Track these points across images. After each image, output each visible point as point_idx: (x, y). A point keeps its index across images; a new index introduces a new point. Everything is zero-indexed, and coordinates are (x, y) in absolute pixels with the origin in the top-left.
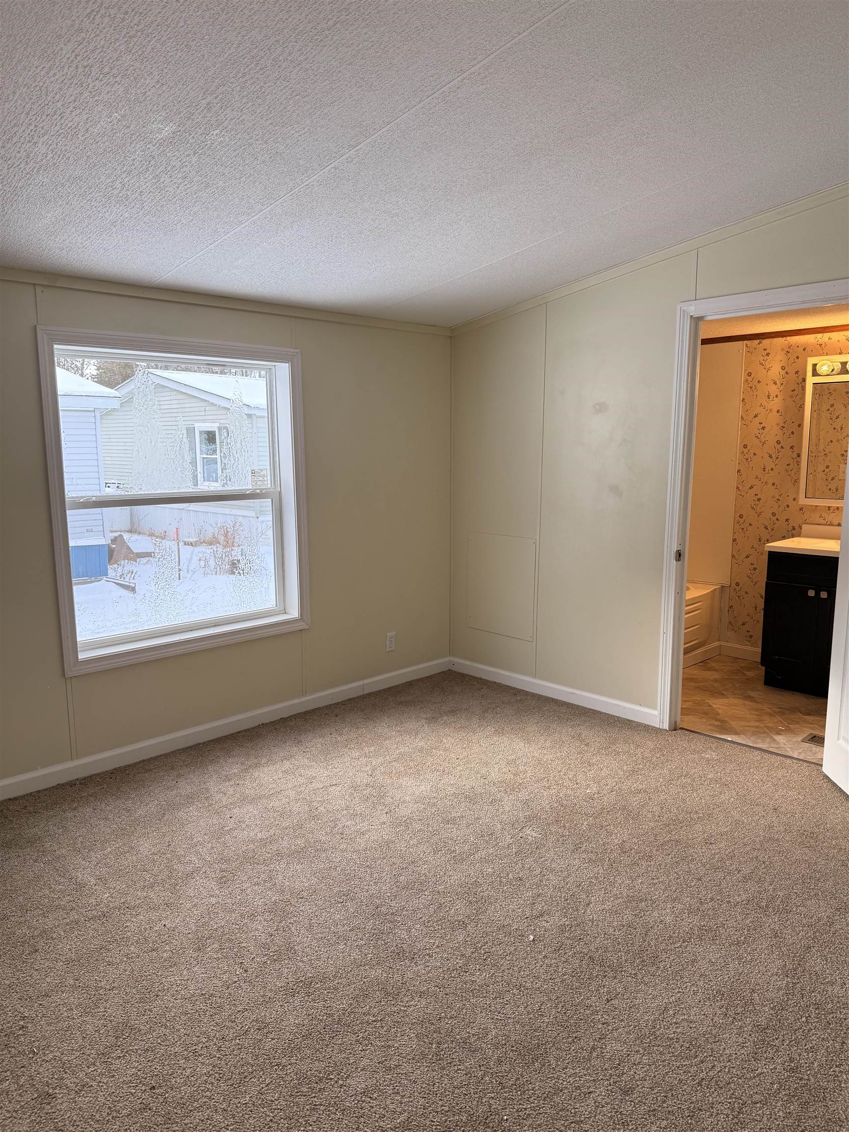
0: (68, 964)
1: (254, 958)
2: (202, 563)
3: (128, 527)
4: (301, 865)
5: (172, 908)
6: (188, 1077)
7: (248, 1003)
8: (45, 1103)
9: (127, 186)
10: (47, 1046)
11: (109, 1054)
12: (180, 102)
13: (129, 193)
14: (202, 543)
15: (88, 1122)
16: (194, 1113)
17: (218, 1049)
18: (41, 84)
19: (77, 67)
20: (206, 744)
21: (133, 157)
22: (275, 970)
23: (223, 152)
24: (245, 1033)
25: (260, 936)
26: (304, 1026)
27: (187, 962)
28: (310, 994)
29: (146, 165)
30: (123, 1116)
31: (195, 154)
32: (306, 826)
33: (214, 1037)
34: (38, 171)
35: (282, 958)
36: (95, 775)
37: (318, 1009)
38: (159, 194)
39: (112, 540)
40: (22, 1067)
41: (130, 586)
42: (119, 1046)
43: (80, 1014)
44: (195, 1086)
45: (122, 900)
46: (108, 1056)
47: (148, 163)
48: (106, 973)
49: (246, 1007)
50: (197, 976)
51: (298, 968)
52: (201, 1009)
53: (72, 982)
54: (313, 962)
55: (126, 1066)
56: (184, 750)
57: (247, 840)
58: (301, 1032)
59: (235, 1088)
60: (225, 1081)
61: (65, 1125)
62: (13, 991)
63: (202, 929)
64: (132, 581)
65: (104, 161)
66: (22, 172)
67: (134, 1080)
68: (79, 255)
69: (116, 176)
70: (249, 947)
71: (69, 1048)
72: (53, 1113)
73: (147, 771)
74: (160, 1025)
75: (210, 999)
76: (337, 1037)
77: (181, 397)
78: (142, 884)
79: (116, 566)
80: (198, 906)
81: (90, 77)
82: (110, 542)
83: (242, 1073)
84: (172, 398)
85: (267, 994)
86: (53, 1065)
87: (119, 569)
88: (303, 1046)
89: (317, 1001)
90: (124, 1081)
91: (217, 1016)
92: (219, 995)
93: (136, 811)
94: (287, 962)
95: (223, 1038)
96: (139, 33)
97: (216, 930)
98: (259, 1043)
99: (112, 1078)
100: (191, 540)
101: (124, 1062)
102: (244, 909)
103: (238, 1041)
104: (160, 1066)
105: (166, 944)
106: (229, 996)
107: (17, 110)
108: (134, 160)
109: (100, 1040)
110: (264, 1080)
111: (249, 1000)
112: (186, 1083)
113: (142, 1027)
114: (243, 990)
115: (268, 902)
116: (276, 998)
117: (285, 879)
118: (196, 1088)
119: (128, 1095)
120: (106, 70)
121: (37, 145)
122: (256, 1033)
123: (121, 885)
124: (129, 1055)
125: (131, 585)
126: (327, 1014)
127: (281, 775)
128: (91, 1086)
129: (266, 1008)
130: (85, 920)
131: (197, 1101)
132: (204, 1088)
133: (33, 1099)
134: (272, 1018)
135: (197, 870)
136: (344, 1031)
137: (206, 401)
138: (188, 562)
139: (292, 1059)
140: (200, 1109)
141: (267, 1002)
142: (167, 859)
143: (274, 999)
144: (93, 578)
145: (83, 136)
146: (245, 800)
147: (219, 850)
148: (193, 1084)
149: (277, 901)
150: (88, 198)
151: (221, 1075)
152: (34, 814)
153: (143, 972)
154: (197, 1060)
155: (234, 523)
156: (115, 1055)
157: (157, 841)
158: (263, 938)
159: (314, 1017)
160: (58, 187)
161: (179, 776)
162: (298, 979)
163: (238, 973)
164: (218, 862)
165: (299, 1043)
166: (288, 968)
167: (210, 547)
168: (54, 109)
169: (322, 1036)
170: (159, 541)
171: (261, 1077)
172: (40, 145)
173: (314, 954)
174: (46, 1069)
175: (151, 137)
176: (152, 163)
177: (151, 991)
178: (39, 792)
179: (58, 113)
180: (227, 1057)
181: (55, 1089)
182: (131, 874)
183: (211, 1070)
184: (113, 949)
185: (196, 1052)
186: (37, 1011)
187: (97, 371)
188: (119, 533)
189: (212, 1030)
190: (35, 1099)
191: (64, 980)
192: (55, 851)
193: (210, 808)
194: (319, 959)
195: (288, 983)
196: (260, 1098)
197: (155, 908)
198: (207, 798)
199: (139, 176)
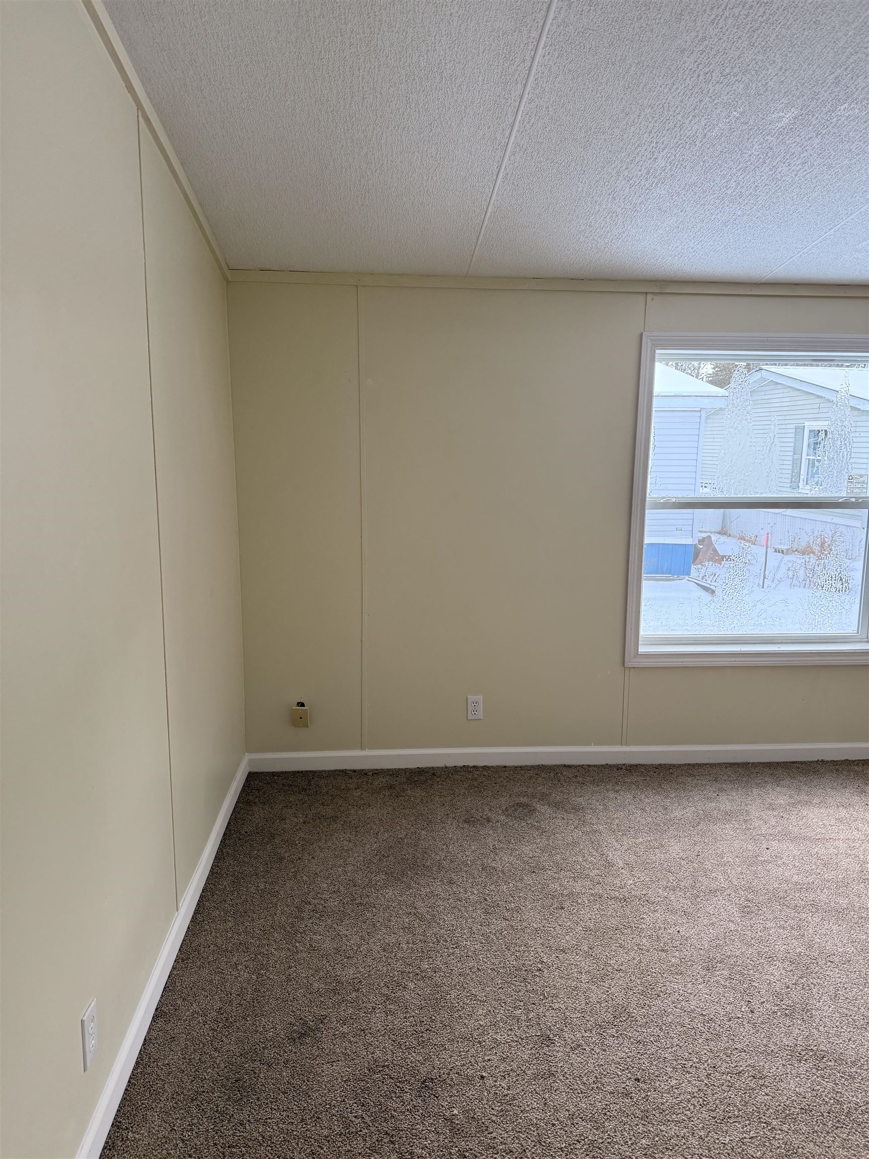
0: (586, 931)
1: (764, 1002)
2: (791, 574)
3: (718, 529)
4: (838, 926)
5: (689, 918)
6: (672, 1087)
7: (748, 1045)
8: (545, 1044)
9: (741, 183)
10: (555, 995)
11: (605, 1028)
12: (803, 84)
13: (743, 190)
14: (794, 552)
15: (576, 1080)
16: (671, 1124)
17: (707, 1076)
18: (664, 101)
19: (698, 76)
20: (755, 765)
21: (750, 153)
22: (785, 1026)
23: (850, 127)
24: (739, 1073)
25: (775, 982)
26: (805, 1098)
27: (693, 976)
28: (820, 1068)
29: (762, 158)
30: (606, 1091)
31: (817, 135)
32: (852, 887)
33: (706, 1061)
34: (657, 184)
35: (795, 1016)
36: (641, 765)
37: (825, 1089)
38: (775, 186)
39: (699, 541)
40: (533, 1004)
41: (711, 589)
42: (615, 1026)
43: (588, 981)
44: (678, 1099)
45: (644, 892)
46: (604, 1030)
47: (765, 155)
48: (617, 953)
49: (745, 1049)
50: (700, 995)
51: (811, 1035)
52: (698, 1028)
53: (586, 949)
54: (830, 1035)
55: (618, 1047)
56: (732, 765)
57: (781, 878)
58: (801, 1104)
59: (716, 1122)
60: (708, 1110)
61: (557, 1071)
62: (538, 935)
63: (715, 950)
64: (713, 583)
65: (720, 162)
66: (642, 188)
67: (622, 1064)
68: (690, 259)
69: (731, 175)
70: (761, 989)
71: (573, 1006)
72: (550, 1056)
73: (690, 775)
74: (655, 1024)
75: (709, 1023)
76: (842, 1130)
77: (797, 393)
78: (665, 883)
79: (700, 566)
80: (716, 926)
81: (711, 83)
82: (697, 543)
83: (727, 1111)
84: (785, 395)
85: (769, 1046)
86: (557, 1015)
87: (702, 570)
88: (799, 1118)
89: (827, 1080)
90: (613, 1060)
91: (712, 1043)
92: (719, 1023)
93: (672, 812)
94: (800, 1023)
95: (714, 1067)
96: (763, 24)
97: (729, 957)
98: (751, 1091)
99: (603, 1051)
100: (784, 547)
101: (617, 1042)
102: (763, 947)
103: (729, 1078)
104: (648, 1063)
105: (677, 950)
106: (729, 1029)
107: (641, 131)
108: (750, 155)
109: (600, 1012)
110: (748, 1130)
111: (749, 1042)
112: (669, 1092)
113: (639, 1019)
114: (745, 1030)
115: (791, 951)
116: (779, 1054)
117: (816, 935)
118: (678, 1102)
119: (614, 1074)
120: (727, 71)
121: (657, 160)
122: (750, 1079)
123: (645, 877)
124: (622, 1038)
125: (712, 587)
126: (834, 1099)
127: (833, 822)
128: (585, 1049)
129: (767, 1059)
130: (608, 898)
131: (676, 1115)
132: (685, 1106)
133: (536, 1036)
134: (770, 1073)
135: (722, 890)
136: (852, 1128)
137: (822, 397)
138: (775, 571)
139: (784, 1126)
140: (677, 1124)
141: (769, 1054)
142: (693, 867)
143: (777, 1055)
144: (676, 576)
145: (701, 142)
146: (785, 835)
147: (748, 878)
148: (676, 1096)
149: (802, 954)
150: (702, 202)
151: (705, 1102)
152: (582, 785)
153: (650, 967)
154: (684, 1075)
155: (833, 532)
156: (610, 1032)
157: (687, 847)
158: (778, 987)
159: (819, 1095)
160: (673, 197)
161: (721, 790)
162: (809, 1046)
163: (743, 1010)
164: (745, 890)
165: (795, 1113)
166: (799, 1029)
167: (802, 557)
168: (675, 122)
169: (824, 1120)
170: (747, 545)
171: (746, 1126)
172: (659, 159)
173: (833, 1027)
174: (551, 1015)
175: (770, 128)
176: (769, 155)
177: (654, 988)
178: (589, 766)
179: (678, 125)
180: (715, 1088)
181: (555, 1036)
182: (657, 870)
183: (696, 1092)
184: (627, 934)
185: (685, 1067)
186: (554, 961)
187: (713, 370)
188: (708, 534)
189: (705, 1054)
190: (538, 1036)
191: (580, 944)
192: (593, 824)
193: (747, 832)
194: (838, 1036)
195: (797, 1046)
196: (741, 1147)
197: (673, 912)
198: (745, 821)
199: (755, 171)
